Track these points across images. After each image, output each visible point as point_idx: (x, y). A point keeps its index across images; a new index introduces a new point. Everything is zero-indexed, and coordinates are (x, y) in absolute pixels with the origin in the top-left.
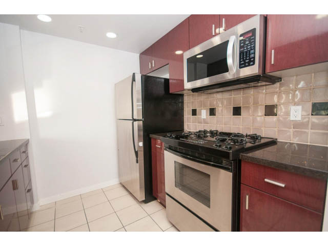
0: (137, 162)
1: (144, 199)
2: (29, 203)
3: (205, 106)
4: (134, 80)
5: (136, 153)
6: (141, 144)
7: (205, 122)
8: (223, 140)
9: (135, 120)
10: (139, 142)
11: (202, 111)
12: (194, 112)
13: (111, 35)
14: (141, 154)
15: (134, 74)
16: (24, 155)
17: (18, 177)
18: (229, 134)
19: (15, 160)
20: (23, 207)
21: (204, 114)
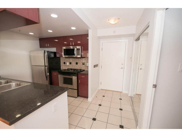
0: (47, 80)
3: (68, 61)
6: (48, 74)
7: (68, 66)
8: (75, 71)
9: (46, 66)
12: (64, 63)
14: (48, 77)
18: (75, 69)
21: (68, 64)
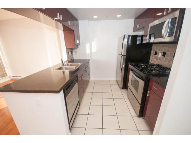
1: (122, 87)
2: (89, 78)
3: (161, 51)
4: (124, 38)
5: (121, 69)
6: (124, 66)
7: (160, 59)
9: (123, 56)
10: (123, 65)
11: (160, 53)
12: (156, 53)
13: (119, 16)
14: (123, 70)
15: (125, 35)
16: (88, 64)
17: (87, 70)
19: (86, 65)
20: (87, 79)
21: (160, 55)
